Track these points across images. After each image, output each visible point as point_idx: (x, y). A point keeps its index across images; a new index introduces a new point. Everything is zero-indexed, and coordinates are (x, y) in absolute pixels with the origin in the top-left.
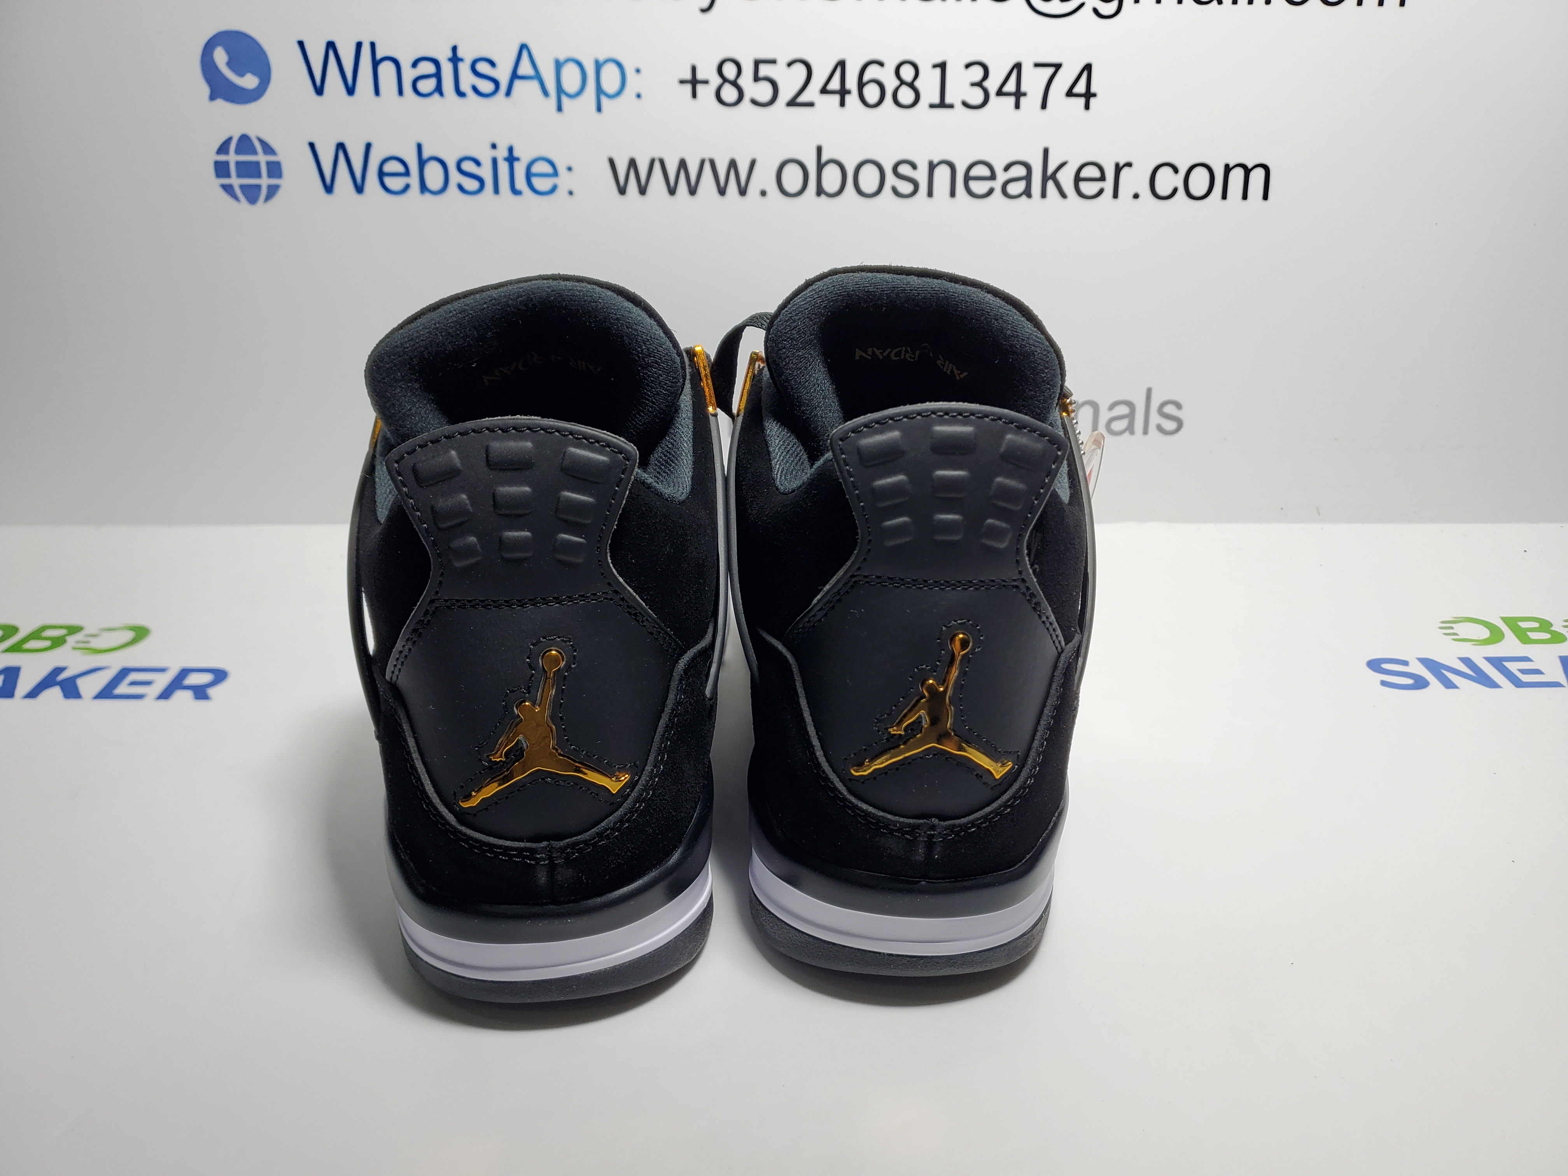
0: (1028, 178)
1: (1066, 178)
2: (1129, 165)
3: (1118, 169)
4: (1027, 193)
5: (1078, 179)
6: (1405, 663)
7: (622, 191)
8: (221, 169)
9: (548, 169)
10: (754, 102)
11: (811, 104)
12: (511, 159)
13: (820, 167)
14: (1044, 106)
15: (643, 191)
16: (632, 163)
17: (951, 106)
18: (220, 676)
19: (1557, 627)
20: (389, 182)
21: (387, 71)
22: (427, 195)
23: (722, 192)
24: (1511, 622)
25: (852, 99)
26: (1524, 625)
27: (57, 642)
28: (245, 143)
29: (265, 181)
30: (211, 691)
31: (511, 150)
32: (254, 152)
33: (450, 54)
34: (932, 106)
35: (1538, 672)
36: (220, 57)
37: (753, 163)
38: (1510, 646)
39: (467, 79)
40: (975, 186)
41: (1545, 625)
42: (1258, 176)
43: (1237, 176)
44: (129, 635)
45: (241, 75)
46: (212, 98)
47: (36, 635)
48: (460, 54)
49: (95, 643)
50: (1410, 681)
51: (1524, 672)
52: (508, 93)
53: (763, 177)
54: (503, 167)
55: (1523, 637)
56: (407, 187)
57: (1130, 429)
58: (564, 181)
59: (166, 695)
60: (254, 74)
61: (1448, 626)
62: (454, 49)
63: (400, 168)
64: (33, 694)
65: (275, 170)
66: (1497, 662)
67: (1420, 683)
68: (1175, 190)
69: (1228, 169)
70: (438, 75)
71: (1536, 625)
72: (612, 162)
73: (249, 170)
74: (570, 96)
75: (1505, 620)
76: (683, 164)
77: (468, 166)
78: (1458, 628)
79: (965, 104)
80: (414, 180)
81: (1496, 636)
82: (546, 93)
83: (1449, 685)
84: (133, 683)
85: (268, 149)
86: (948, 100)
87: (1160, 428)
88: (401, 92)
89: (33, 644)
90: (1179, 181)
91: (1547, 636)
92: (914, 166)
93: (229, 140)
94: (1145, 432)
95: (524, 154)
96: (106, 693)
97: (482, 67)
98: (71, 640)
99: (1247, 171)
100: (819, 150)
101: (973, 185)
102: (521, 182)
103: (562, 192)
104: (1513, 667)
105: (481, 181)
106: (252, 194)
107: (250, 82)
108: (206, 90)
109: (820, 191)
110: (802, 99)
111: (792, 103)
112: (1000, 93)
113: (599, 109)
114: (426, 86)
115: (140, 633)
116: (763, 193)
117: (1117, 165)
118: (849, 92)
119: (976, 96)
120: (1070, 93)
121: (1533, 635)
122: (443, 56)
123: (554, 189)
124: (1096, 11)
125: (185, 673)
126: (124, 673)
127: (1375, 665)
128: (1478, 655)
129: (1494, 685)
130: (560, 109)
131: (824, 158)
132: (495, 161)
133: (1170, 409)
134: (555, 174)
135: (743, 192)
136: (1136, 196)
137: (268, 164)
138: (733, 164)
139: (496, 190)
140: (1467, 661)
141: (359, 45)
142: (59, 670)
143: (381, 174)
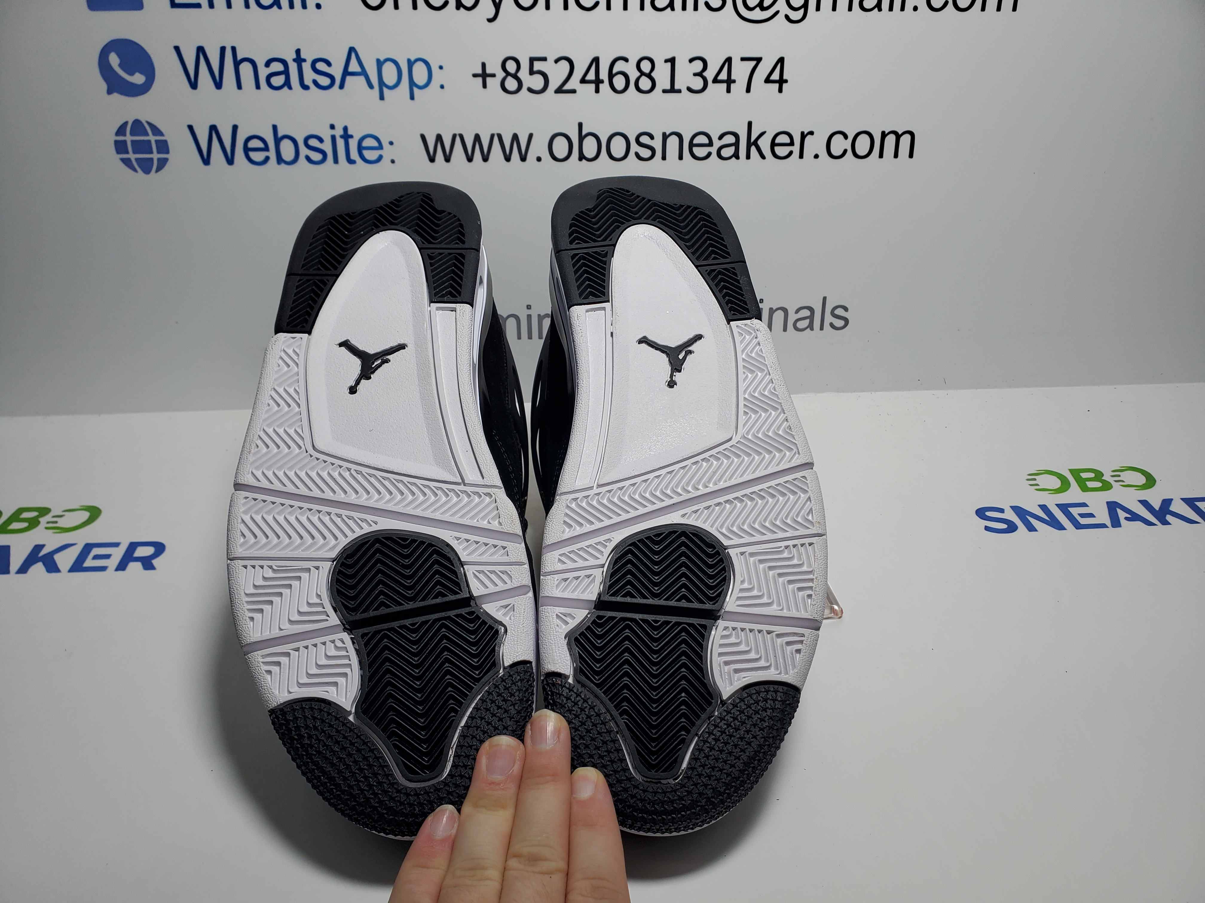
0: (737, 144)
1: (765, 144)
2: (811, 133)
3: (803, 136)
4: (736, 156)
5: (773, 144)
6: (1002, 511)
7: (432, 160)
8: (120, 147)
9: (375, 144)
10: (530, 90)
11: (574, 91)
12: (346, 136)
13: (581, 138)
14: (748, 90)
15: (447, 159)
16: (439, 138)
17: (679, 91)
18: (160, 548)
19: (1107, 477)
20: (253, 155)
21: (246, 69)
22: (283, 165)
23: (508, 159)
24: (1075, 473)
25: (605, 87)
26: (1084, 475)
27: (33, 523)
28: (138, 126)
29: (155, 156)
30: (155, 562)
31: (345, 129)
33: (295, 56)
34: (665, 91)
35: (1091, 515)
36: (114, 60)
37: (531, 136)
38: (1074, 495)
39: (309, 76)
40: (697, 151)
41: (1098, 475)
42: (905, 140)
43: (890, 140)
44: (86, 515)
45: (131, 74)
46: (109, 92)
48: (303, 56)
49: (62, 523)
50: (1004, 526)
51: (1082, 515)
52: (342, 86)
53: (539, 147)
54: (340, 143)
56: (267, 159)
57: (811, 327)
58: (387, 152)
59: (122, 566)
60: (141, 73)
61: (1032, 477)
62: (298, 52)
63: (260, 145)
64: (23, 569)
65: (163, 147)
66: (1064, 508)
68: (845, 151)
69: (884, 135)
70: (286, 72)
71: (1092, 475)
72: (423, 137)
73: (142, 147)
74: (390, 88)
75: (1072, 471)
76: (477, 138)
77: (313, 142)
78: (1040, 479)
79: (689, 89)
80: (272, 154)
81: (1065, 485)
82: (371, 86)
83: (1031, 528)
84: (96, 557)
85: (156, 131)
86: (677, 87)
87: (832, 325)
88: (258, 87)
89: (15, 526)
90: (847, 144)
91: (1098, 484)
92: (652, 137)
93: (126, 123)
94: (822, 328)
95: (356, 133)
96: (77, 567)
97: (321, 66)
98: (43, 520)
99: (898, 136)
100: (580, 125)
101: (696, 150)
102: (354, 155)
103: (386, 160)
104: (1075, 511)
105: (324, 153)
106: (146, 167)
107: (138, 79)
108: (104, 86)
109: (582, 157)
110: (567, 87)
111: (559, 90)
112: (715, 81)
113: (412, 98)
114: (278, 81)
115: (94, 513)
116: (539, 159)
117: (802, 133)
118: (602, 82)
119: (698, 84)
120: (768, 80)
121: (1090, 484)
122: (290, 57)
123: (380, 158)
124: (787, 17)
125: (133, 546)
126: (88, 548)
127: (981, 513)
130: (382, 98)
131: (584, 133)
132: (333, 138)
133: (840, 312)
134: (380, 147)
135: (523, 159)
136: (816, 156)
137: (157, 142)
138: (515, 137)
139: (336, 161)
140: (1044, 508)
141: (223, 49)
142: (38, 548)
143: (247, 150)
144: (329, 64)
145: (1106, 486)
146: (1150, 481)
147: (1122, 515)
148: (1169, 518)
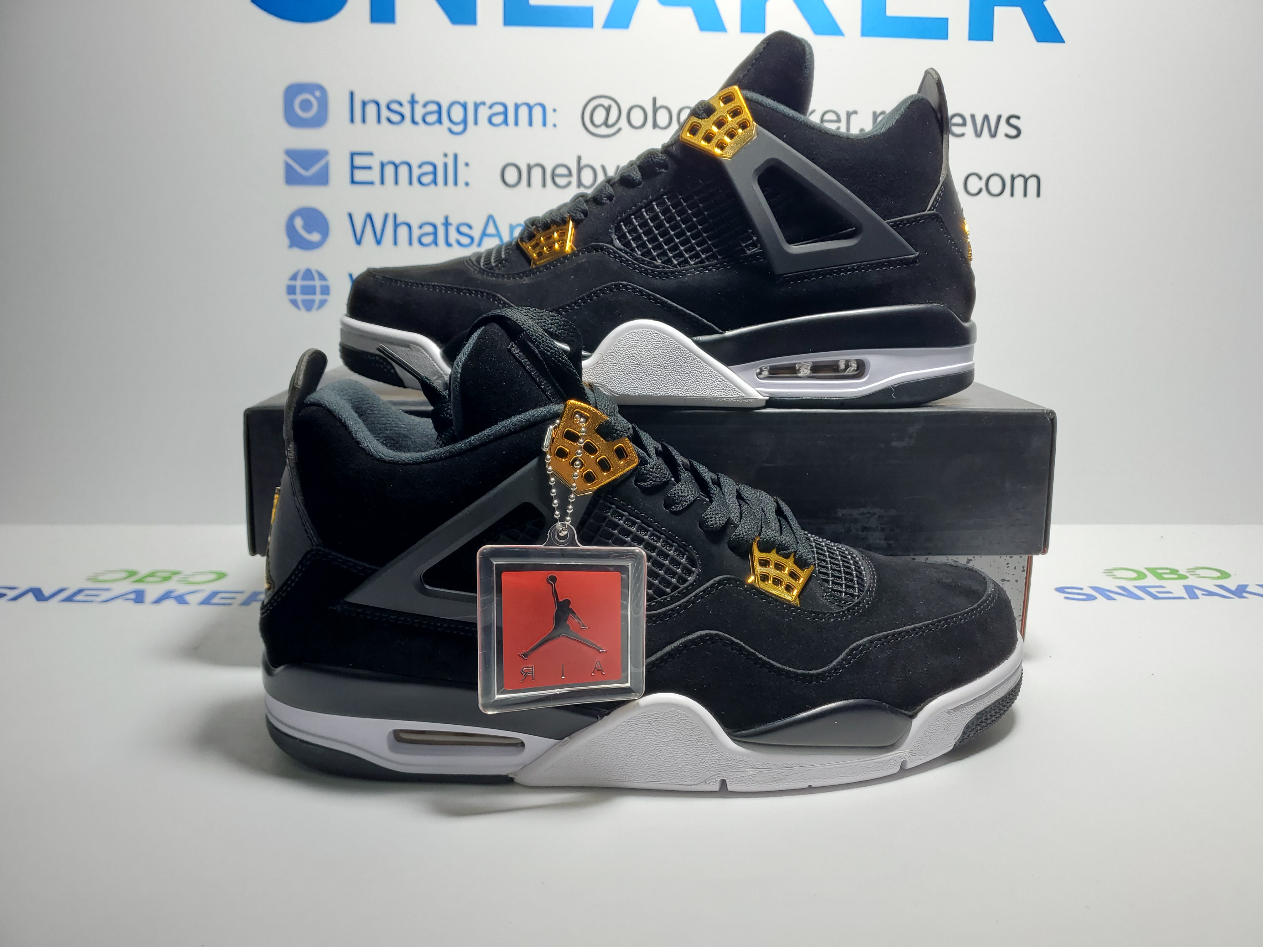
6: (1081, 589)
8: (291, 290)
21: (403, 231)
28: (308, 274)
32: (313, 279)
33: (443, 220)
38: (1150, 580)
39: (453, 235)
41: (1174, 571)
45: (309, 232)
47: (152, 575)
48: (450, 220)
51: (1159, 592)
55: (1160, 577)
60: (318, 232)
62: (446, 218)
66: (1143, 589)
67: (1090, 598)
70: (435, 234)
71: (1168, 571)
73: (309, 290)
85: (322, 277)
88: (410, 243)
91: (1176, 576)
97: (464, 229)
106: (308, 305)
108: (286, 241)
114: (427, 240)
122: (439, 222)
127: (1060, 590)
128: (1129, 585)
129: (1140, 598)
141: (386, 216)
144: (470, 227)
145: (1184, 577)
146: (1225, 575)
147: (1198, 593)
148: (1245, 594)
